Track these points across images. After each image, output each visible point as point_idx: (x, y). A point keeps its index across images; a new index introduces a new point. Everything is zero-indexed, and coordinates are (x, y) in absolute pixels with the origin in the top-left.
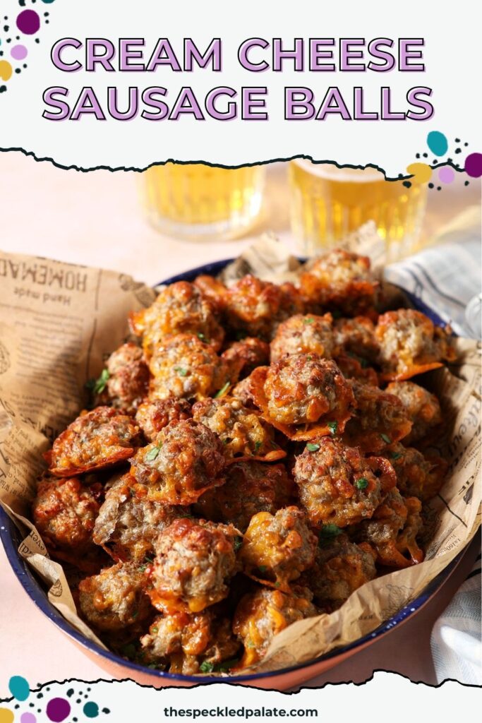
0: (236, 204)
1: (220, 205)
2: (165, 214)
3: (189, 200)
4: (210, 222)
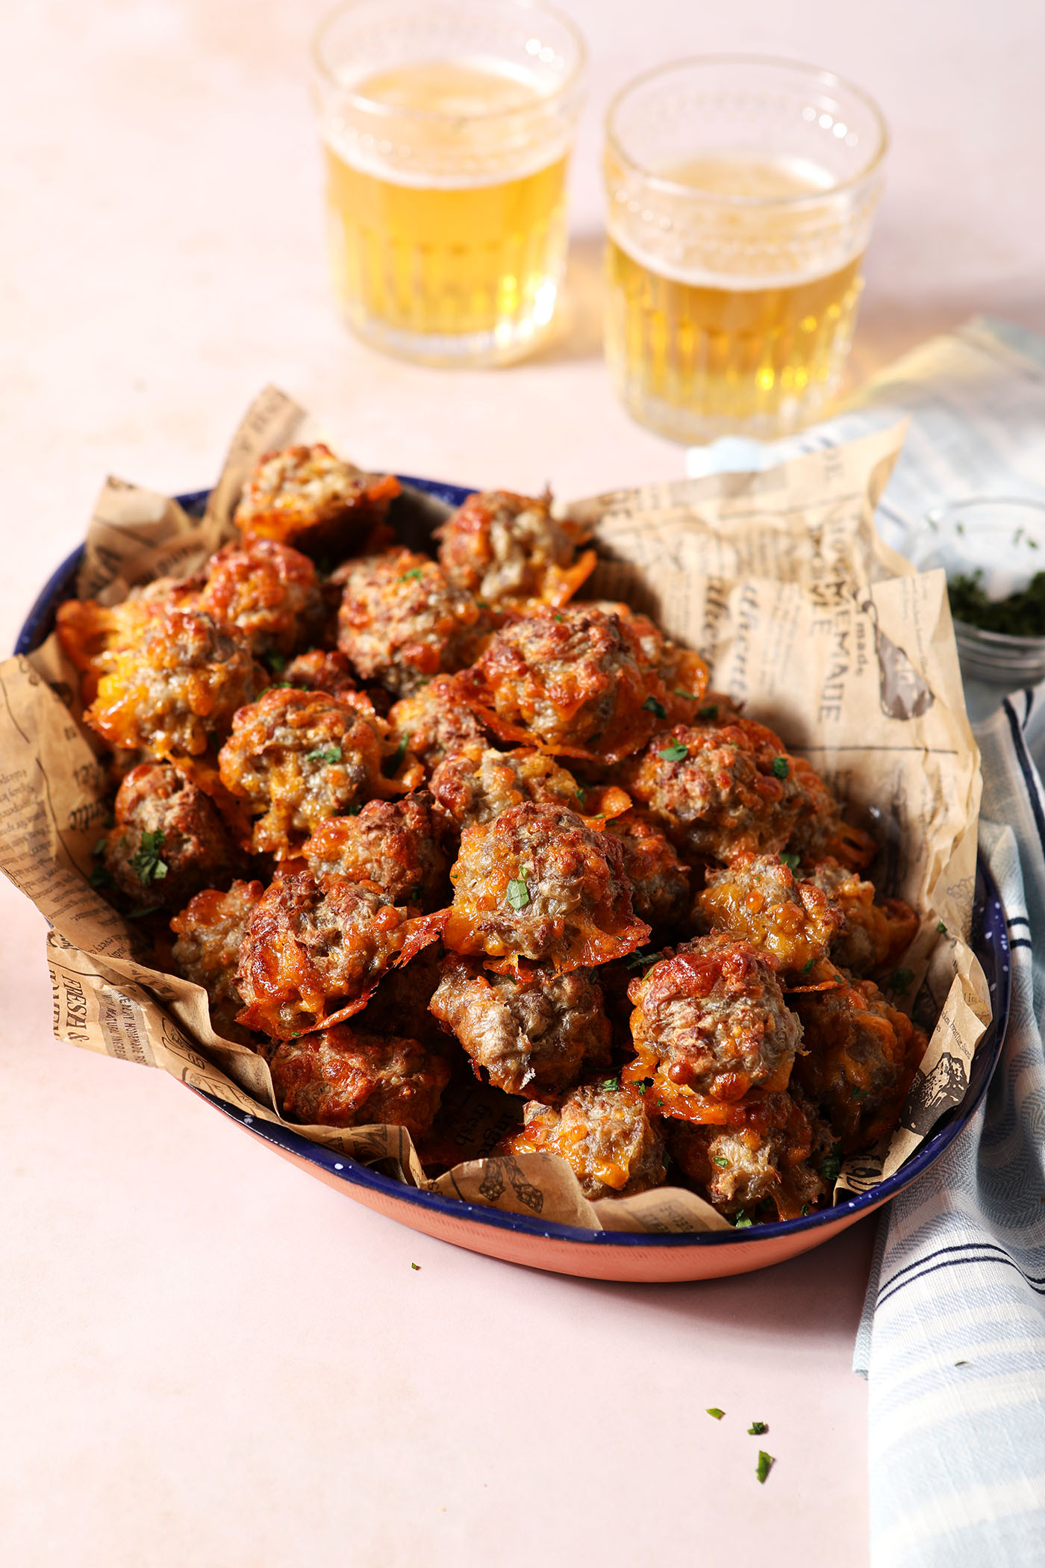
0: (507, 302)
1: (479, 301)
2: (377, 313)
3: (421, 287)
4: (458, 332)
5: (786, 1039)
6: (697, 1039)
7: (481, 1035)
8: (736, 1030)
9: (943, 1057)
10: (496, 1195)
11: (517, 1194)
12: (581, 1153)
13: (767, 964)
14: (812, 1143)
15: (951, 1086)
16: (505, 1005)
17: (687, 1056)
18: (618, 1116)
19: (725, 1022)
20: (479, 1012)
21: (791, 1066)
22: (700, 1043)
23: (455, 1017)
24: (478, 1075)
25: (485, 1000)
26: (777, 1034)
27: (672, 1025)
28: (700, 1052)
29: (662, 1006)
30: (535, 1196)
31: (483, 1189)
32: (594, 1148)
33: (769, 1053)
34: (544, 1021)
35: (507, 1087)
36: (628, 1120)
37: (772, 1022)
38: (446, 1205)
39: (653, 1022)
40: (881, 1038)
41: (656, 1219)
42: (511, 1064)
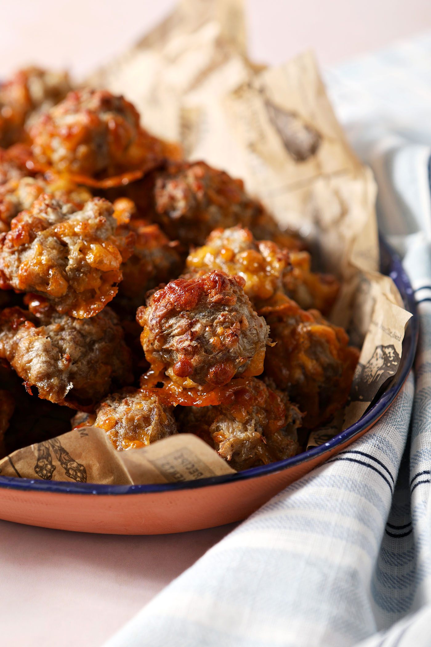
5: (258, 334)
6: (191, 340)
7: (30, 361)
8: (219, 330)
9: (377, 348)
10: (49, 474)
11: (65, 471)
12: (112, 437)
13: (237, 282)
14: (286, 417)
15: (386, 365)
16: (47, 338)
17: (185, 355)
18: (138, 407)
19: (211, 326)
20: (27, 345)
21: (263, 354)
22: (194, 343)
23: (10, 353)
24: (30, 392)
25: (31, 337)
26: (250, 330)
27: (172, 334)
28: (195, 351)
29: (163, 321)
30: (80, 471)
31: (38, 470)
32: (122, 431)
33: (246, 345)
34: (78, 349)
35: (51, 398)
36: (146, 408)
37: (246, 322)
38: (9, 483)
39: (157, 334)
40: (328, 341)
41: (172, 467)
42: (54, 381)
